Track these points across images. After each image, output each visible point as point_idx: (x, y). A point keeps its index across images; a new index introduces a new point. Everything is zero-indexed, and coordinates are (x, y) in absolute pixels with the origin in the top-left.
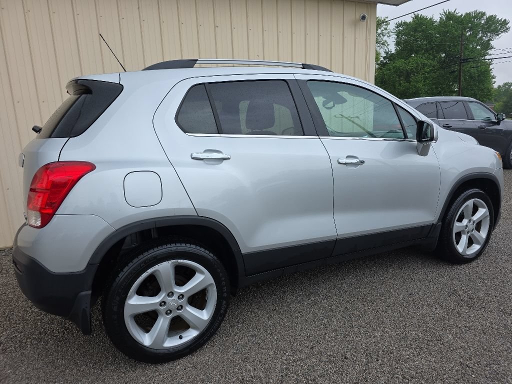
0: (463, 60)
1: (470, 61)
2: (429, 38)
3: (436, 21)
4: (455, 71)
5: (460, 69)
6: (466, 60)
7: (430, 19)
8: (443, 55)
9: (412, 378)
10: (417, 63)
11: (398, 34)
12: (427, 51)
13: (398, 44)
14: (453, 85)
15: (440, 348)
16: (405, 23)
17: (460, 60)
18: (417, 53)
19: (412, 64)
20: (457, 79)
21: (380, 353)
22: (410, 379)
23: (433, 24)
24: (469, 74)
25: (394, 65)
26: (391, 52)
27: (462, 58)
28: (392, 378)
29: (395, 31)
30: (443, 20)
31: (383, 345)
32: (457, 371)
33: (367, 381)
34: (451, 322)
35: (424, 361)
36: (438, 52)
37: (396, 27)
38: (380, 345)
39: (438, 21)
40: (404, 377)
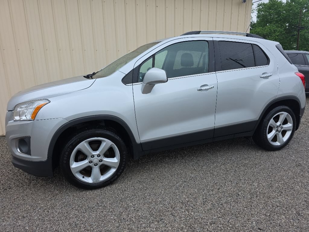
0: (301, 28)
1: (305, 29)
2: (278, 13)
3: (284, 3)
4: (295, 35)
5: (298, 34)
6: (302, 28)
7: (280, 1)
8: (287, 25)
9: (278, 207)
10: (270, 30)
11: (259, 11)
12: (277, 22)
13: (258, 17)
14: (292, 43)
15: (293, 193)
16: (264, 4)
17: (299, 28)
18: (270, 23)
19: (267, 30)
20: (296, 40)
21: (258, 193)
22: (276, 207)
23: (282, 4)
24: (304, 37)
25: (255, 31)
26: (254, 22)
27: (300, 27)
28: (266, 206)
29: (257, 9)
30: (289, 2)
31: (259, 189)
32: (303, 204)
33: (252, 207)
34: (299, 180)
35: (283, 199)
36: (284, 22)
37: (257, 6)
38: (257, 190)
39: (285, 2)
40: (273, 206)
